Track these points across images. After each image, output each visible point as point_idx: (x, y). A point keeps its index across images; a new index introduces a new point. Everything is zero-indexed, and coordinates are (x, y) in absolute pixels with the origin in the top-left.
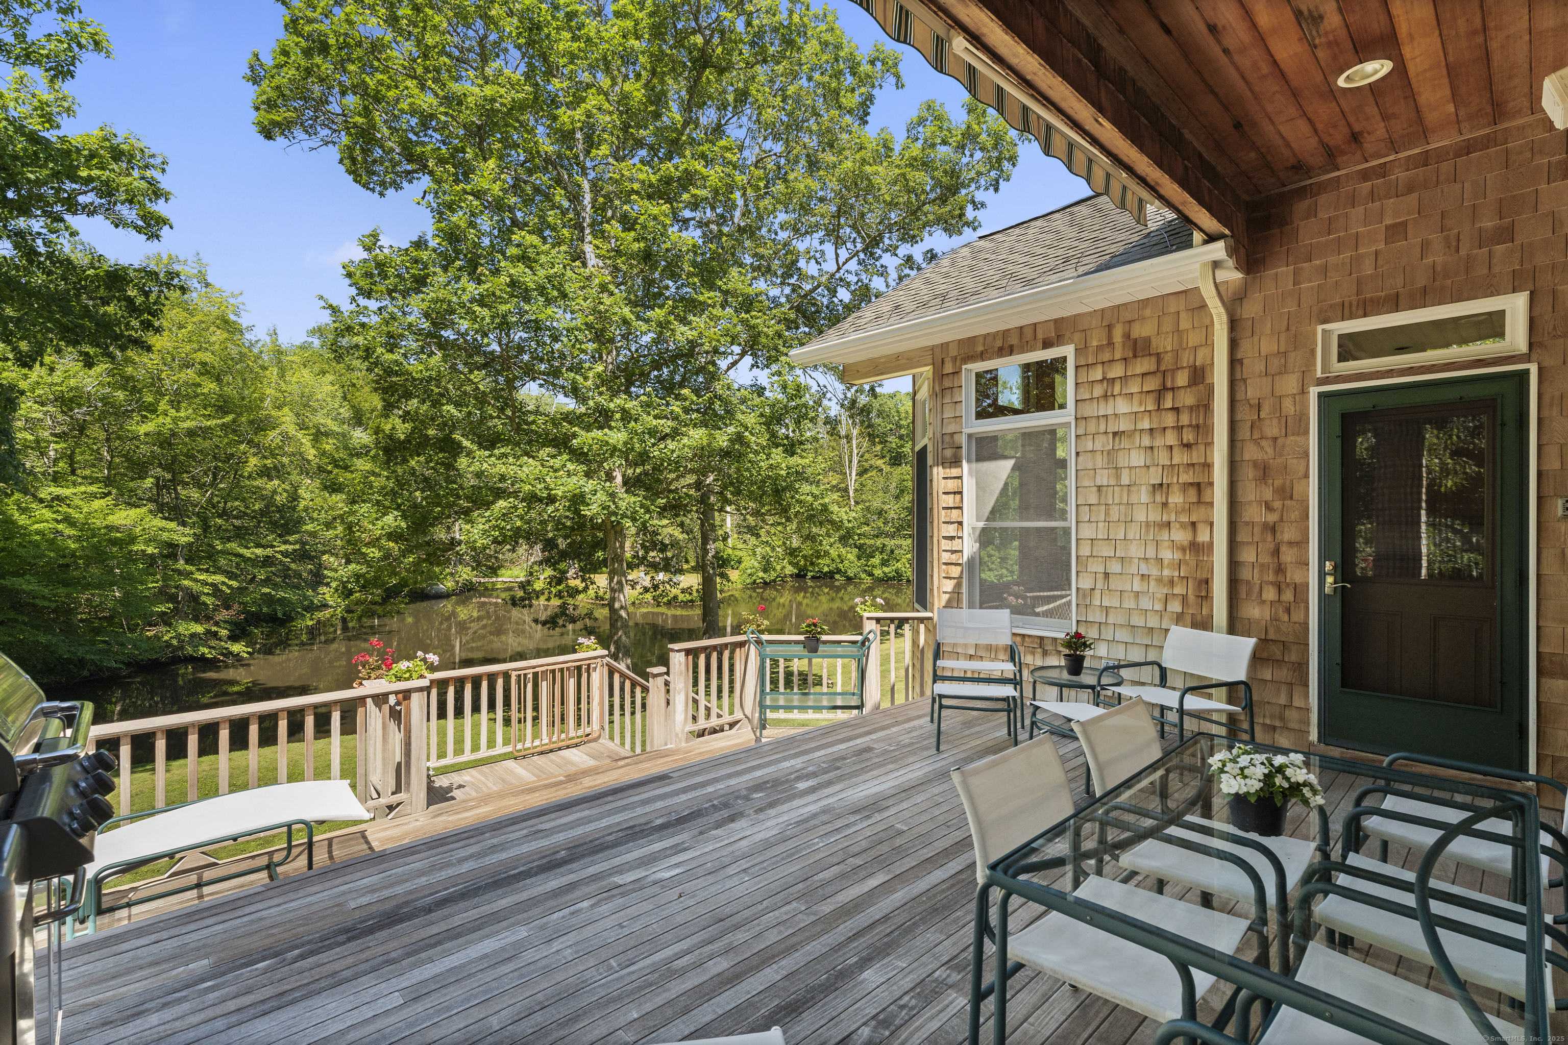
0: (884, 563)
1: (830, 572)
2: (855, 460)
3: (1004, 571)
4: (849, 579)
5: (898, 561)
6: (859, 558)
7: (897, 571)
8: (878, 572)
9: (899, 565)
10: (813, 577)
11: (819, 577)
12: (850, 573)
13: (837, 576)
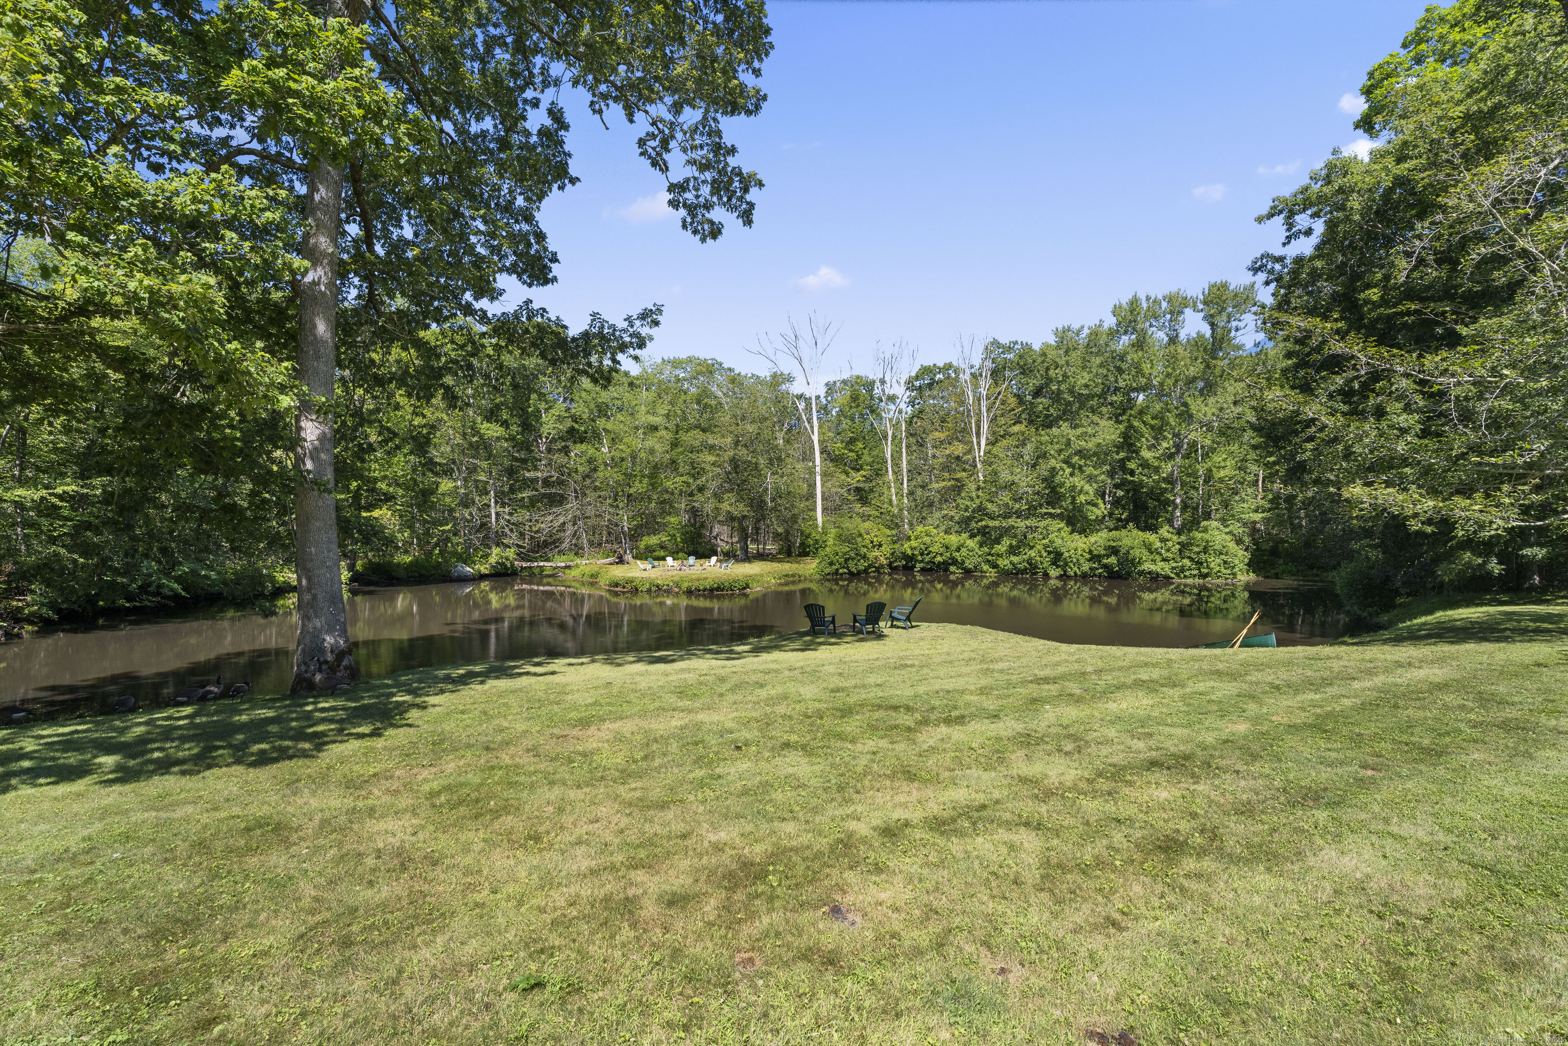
0: (1012, 551)
1: (944, 562)
2: (985, 426)
3: (1187, 562)
4: (968, 572)
5: (1031, 548)
6: (981, 545)
7: (1029, 561)
8: (1003, 563)
9: (1032, 553)
10: (923, 570)
11: (931, 570)
12: (969, 564)
13: (952, 568)
